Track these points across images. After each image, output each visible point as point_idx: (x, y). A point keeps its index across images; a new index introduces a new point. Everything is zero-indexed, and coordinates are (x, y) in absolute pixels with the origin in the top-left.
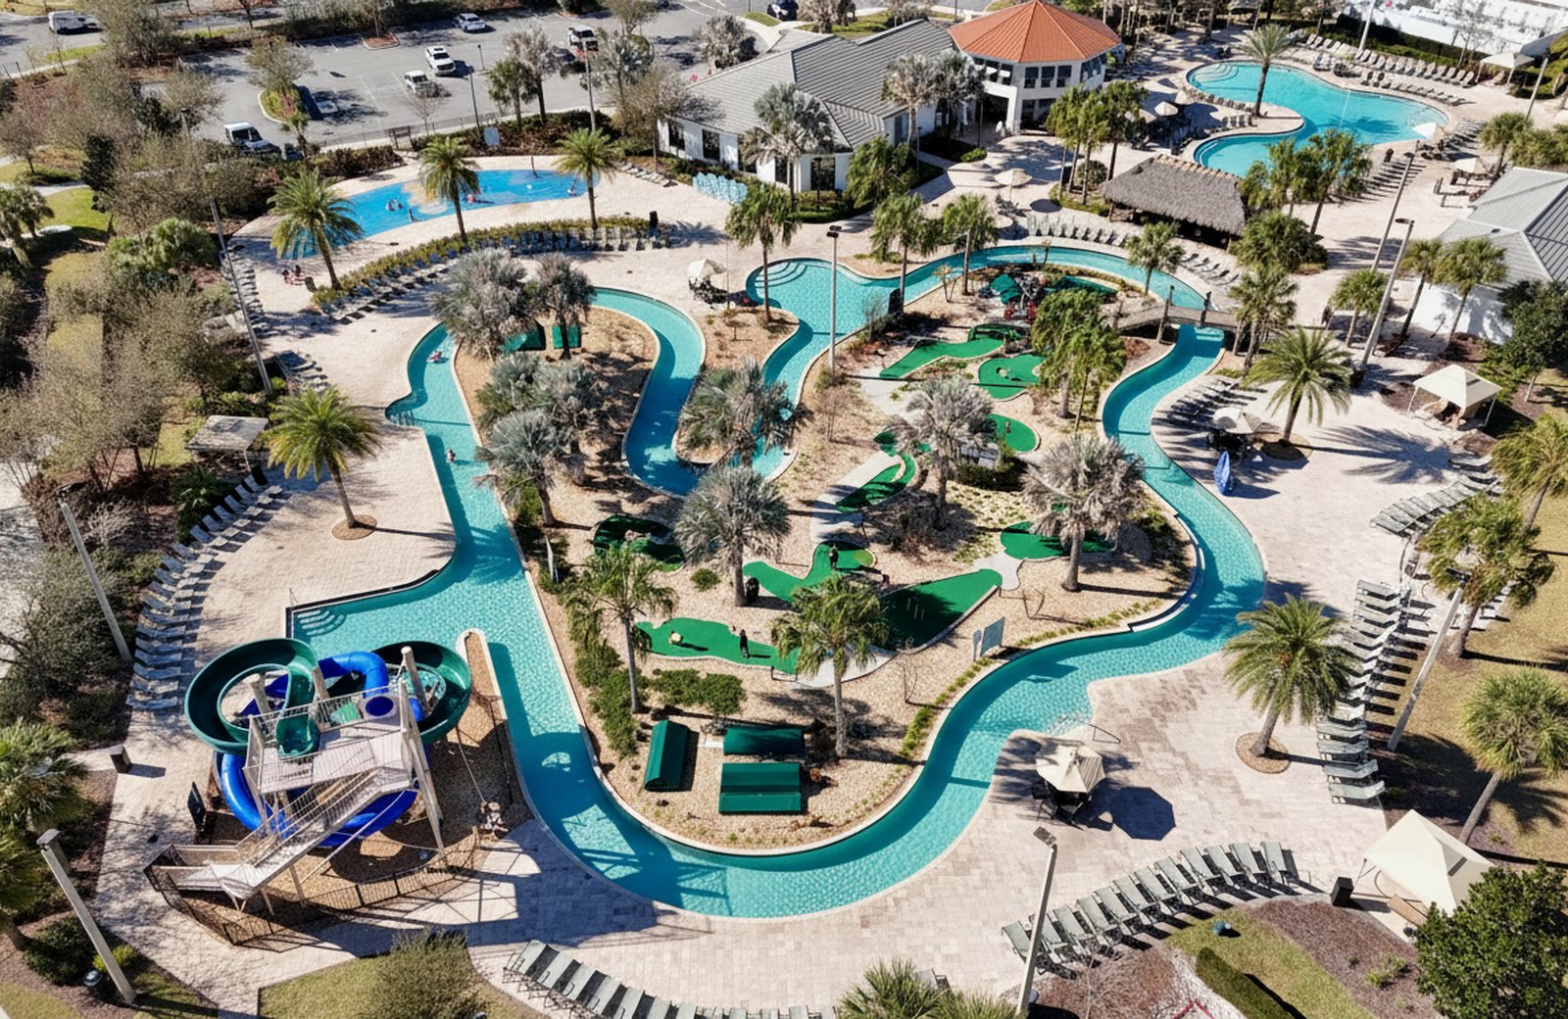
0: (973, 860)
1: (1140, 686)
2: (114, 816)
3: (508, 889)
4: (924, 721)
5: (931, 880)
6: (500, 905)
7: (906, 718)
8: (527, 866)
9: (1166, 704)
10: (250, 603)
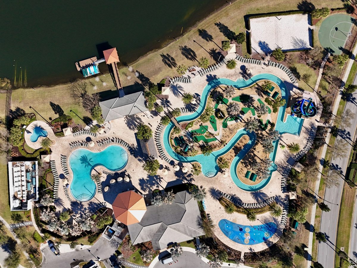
0: (259, 72)
1: (232, 79)
2: (320, 117)
3: (293, 90)
4: (252, 86)
5: (263, 72)
6: (294, 89)
7: (253, 88)
8: (291, 92)
9: (232, 76)
10: (302, 139)
